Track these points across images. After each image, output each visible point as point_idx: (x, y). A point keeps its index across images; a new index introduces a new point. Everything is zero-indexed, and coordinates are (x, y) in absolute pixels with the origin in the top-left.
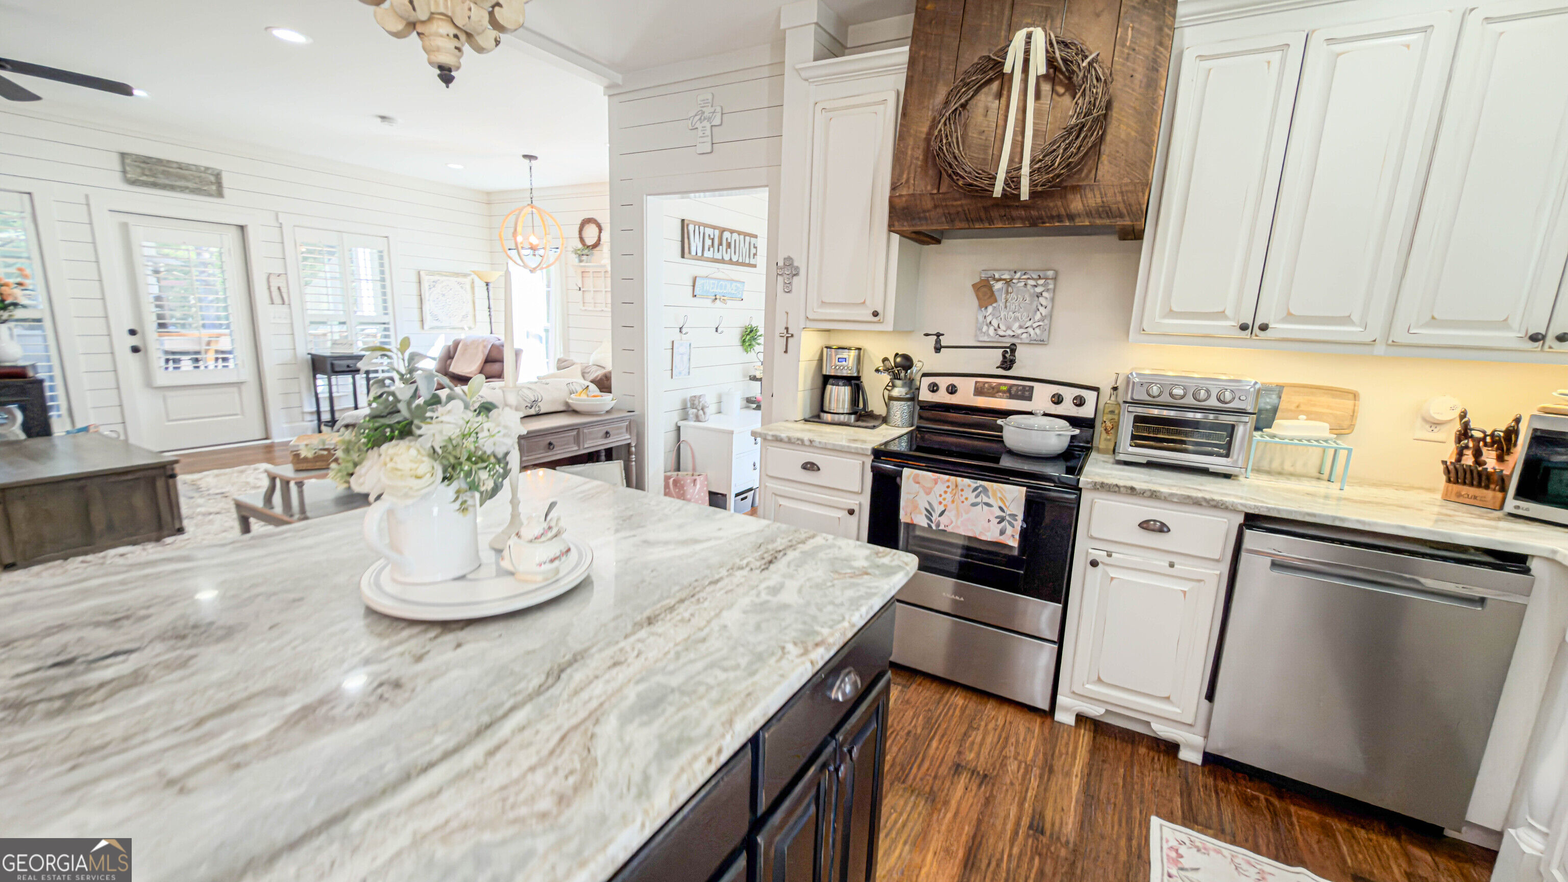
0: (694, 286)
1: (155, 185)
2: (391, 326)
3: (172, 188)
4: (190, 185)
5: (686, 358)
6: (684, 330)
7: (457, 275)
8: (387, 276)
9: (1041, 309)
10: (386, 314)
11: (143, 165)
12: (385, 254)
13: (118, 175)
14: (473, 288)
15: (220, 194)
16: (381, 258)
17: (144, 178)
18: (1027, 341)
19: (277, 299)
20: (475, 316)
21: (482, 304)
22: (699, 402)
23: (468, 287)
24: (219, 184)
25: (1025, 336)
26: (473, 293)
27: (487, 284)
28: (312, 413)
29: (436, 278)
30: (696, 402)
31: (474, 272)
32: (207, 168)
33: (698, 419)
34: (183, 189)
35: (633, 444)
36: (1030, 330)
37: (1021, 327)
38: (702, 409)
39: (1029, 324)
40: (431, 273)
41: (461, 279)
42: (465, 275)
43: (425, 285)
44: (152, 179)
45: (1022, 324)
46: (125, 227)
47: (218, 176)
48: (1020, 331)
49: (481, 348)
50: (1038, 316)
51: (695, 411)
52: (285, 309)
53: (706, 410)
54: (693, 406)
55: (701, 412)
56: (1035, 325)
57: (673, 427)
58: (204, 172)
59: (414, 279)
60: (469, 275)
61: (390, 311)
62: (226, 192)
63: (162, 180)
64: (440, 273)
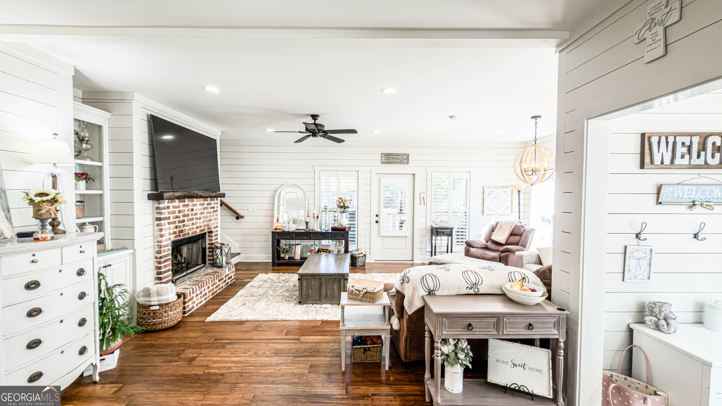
0: (658, 194)
1: (389, 163)
2: (468, 214)
3: (394, 163)
4: (399, 161)
5: (644, 263)
6: (642, 236)
7: (503, 187)
8: (468, 190)
10: (466, 208)
11: (387, 156)
12: (468, 180)
13: (380, 161)
14: (512, 194)
15: (408, 163)
16: (467, 182)
17: (386, 161)
19: (422, 203)
20: (512, 208)
21: (516, 202)
22: (661, 311)
23: (509, 193)
24: (408, 159)
26: (512, 196)
27: (519, 192)
28: (429, 252)
29: (492, 189)
30: (657, 310)
31: (512, 186)
32: (405, 154)
33: (657, 327)
34: (397, 163)
35: (562, 340)
38: (665, 319)
40: (490, 187)
41: (506, 190)
42: (508, 187)
43: (486, 193)
44: (388, 161)
46: (380, 178)
47: (408, 156)
49: (509, 227)
51: (654, 319)
52: (425, 206)
53: (671, 321)
54: (652, 313)
55: (663, 322)
57: (624, 328)
58: (404, 155)
59: (481, 190)
60: (510, 187)
61: (468, 207)
62: (410, 162)
63: (391, 161)
64: (494, 187)
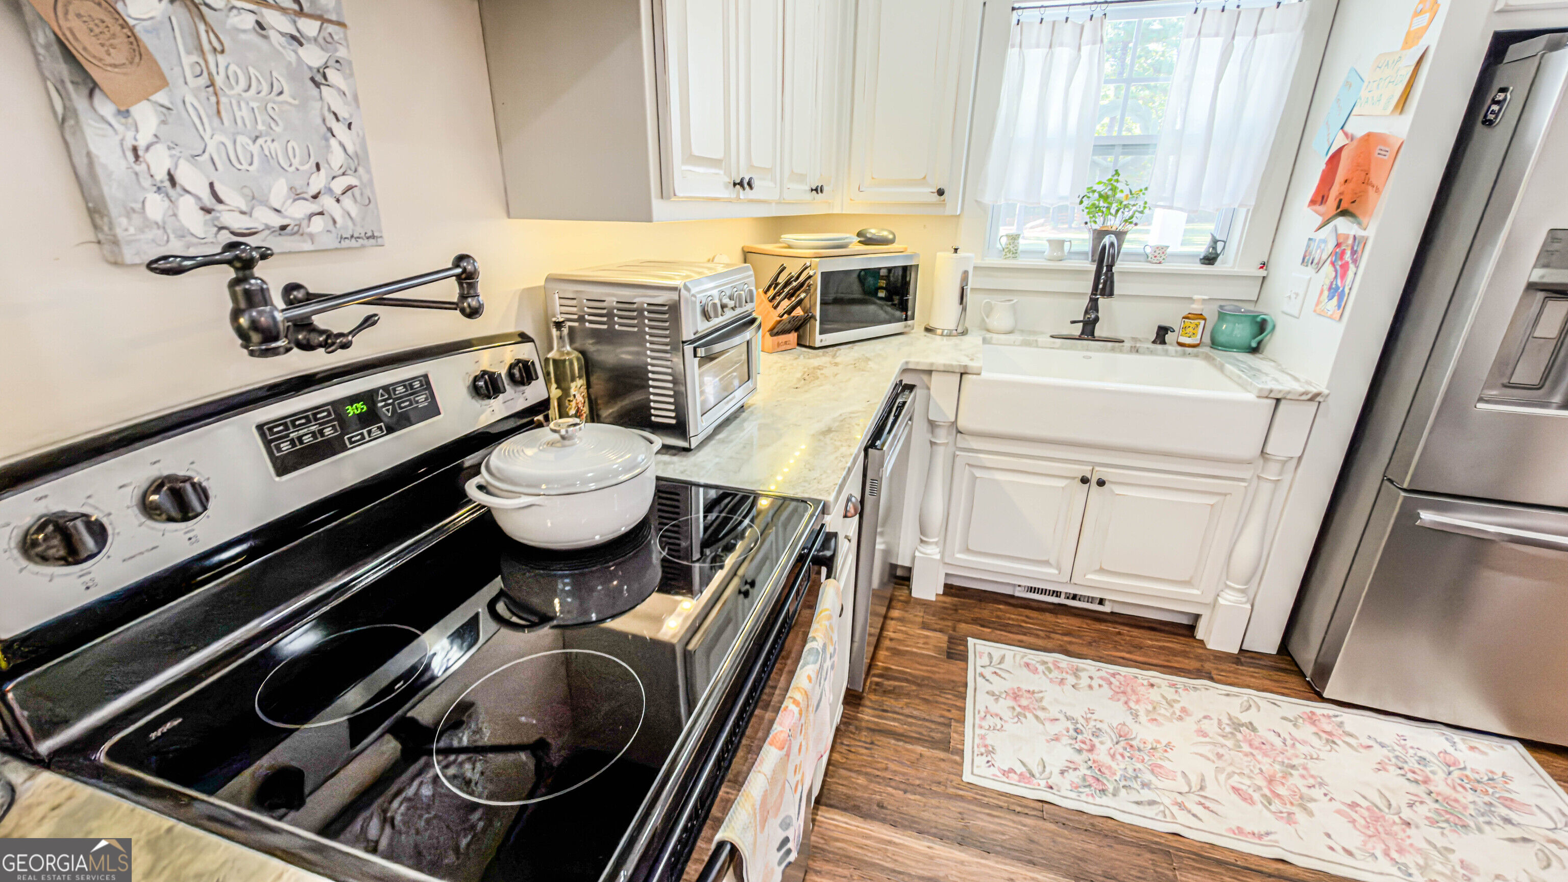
9: (339, 129)
18: (330, 241)
25: (318, 224)
36: (327, 202)
37: (298, 196)
39: (318, 182)
45: (299, 183)
48: (298, 211)
50: (337, 159)
56: (338, 186)
